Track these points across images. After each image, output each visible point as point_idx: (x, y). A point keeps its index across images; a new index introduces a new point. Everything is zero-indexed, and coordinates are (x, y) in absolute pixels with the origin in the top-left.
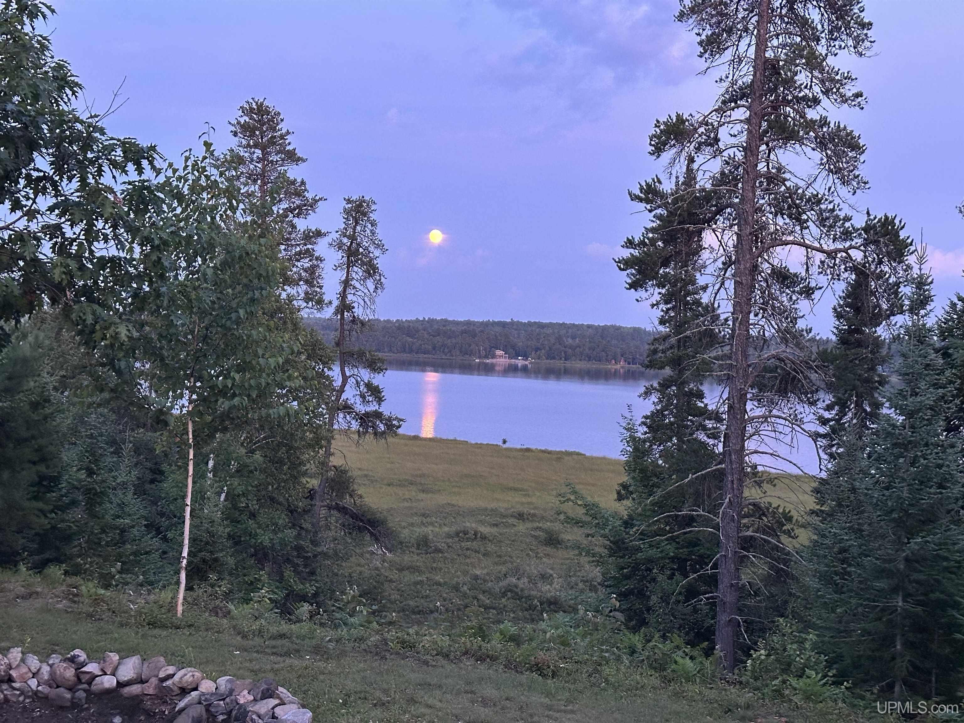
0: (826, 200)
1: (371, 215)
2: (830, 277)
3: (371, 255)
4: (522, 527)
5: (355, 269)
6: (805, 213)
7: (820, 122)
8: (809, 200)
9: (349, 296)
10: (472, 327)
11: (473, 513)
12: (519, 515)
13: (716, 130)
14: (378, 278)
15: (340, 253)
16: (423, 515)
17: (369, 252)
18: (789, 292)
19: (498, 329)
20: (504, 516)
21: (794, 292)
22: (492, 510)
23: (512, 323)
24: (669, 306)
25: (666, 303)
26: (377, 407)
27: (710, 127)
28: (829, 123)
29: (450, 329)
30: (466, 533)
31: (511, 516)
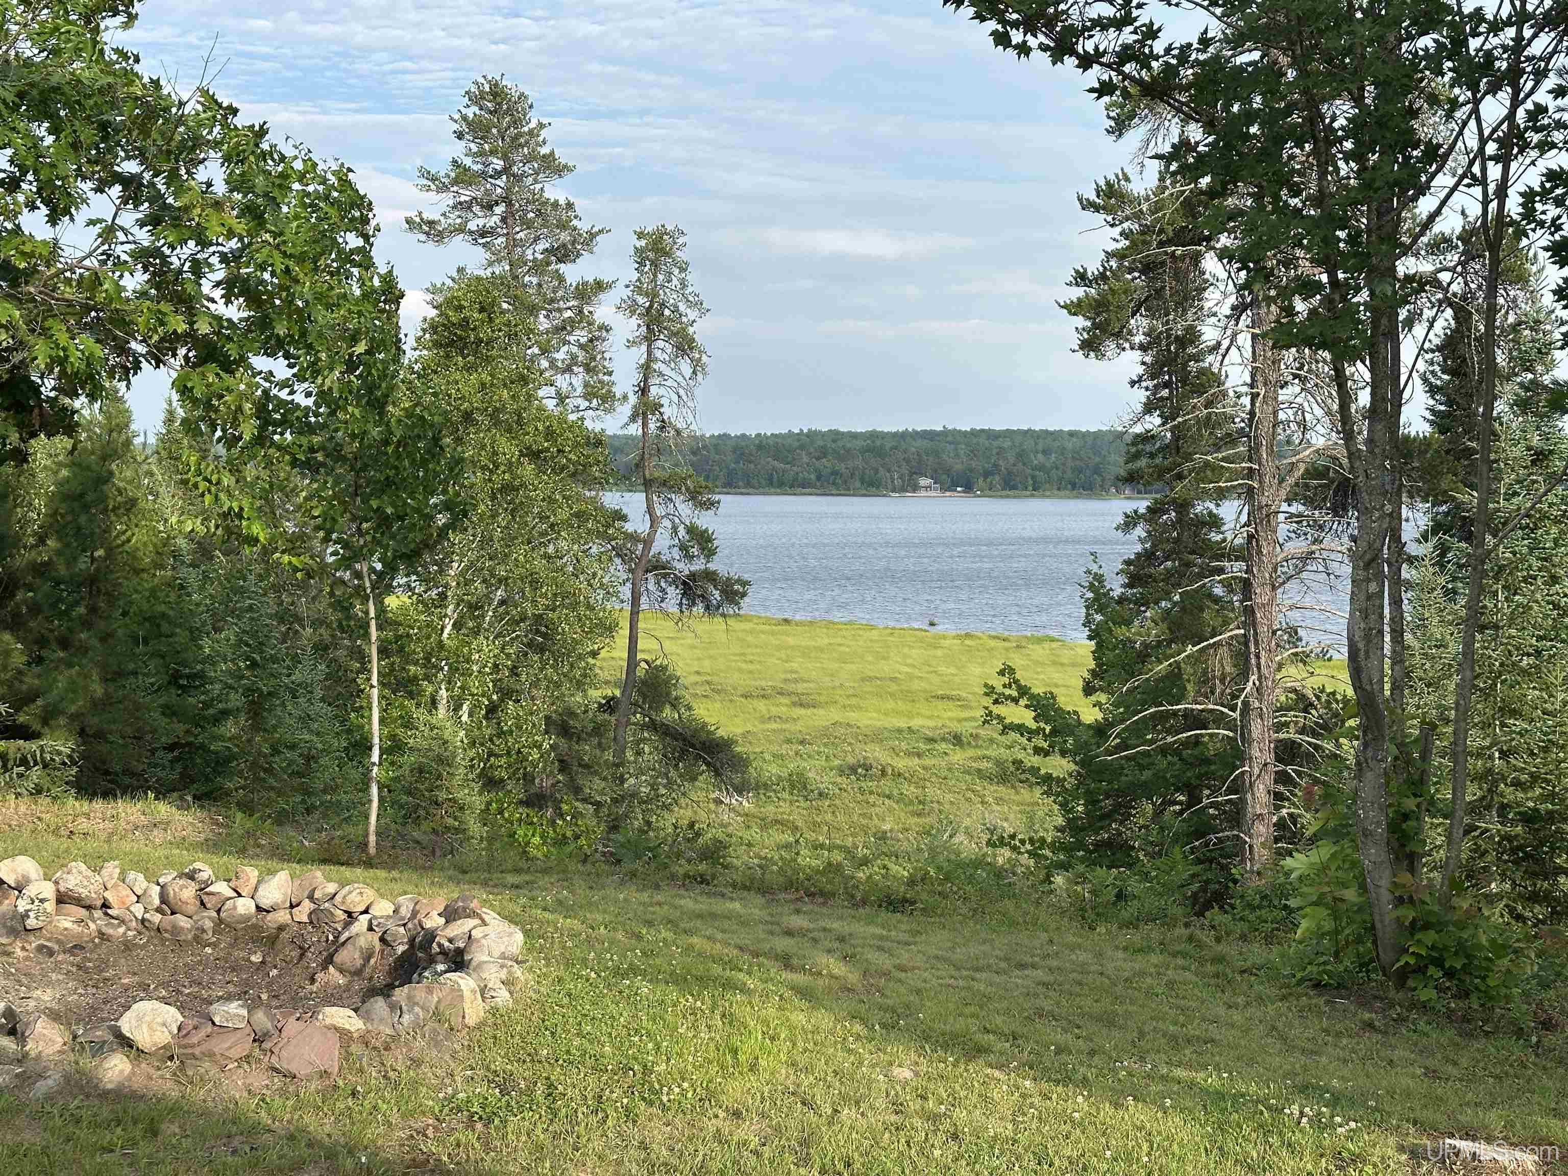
1: (678, 253)
3: (684, 319)
4: (958, 756)
5: (660, 344)
9: (652, 388)
10: (879, 441)
11: (877, 736)
12: (955, 737)
14: (697, 356)
15: (634, 321)
16: (800, 742)
17: (680, 315)
19: (922, 443)
20: (931, 740)
22: (910, 731)
23: (945, 433)
24: (1157, 382)
25: (1154, 377)
26: (707, 564)
29: (844, 446)
30: (867, 768)
31: (942, 740)
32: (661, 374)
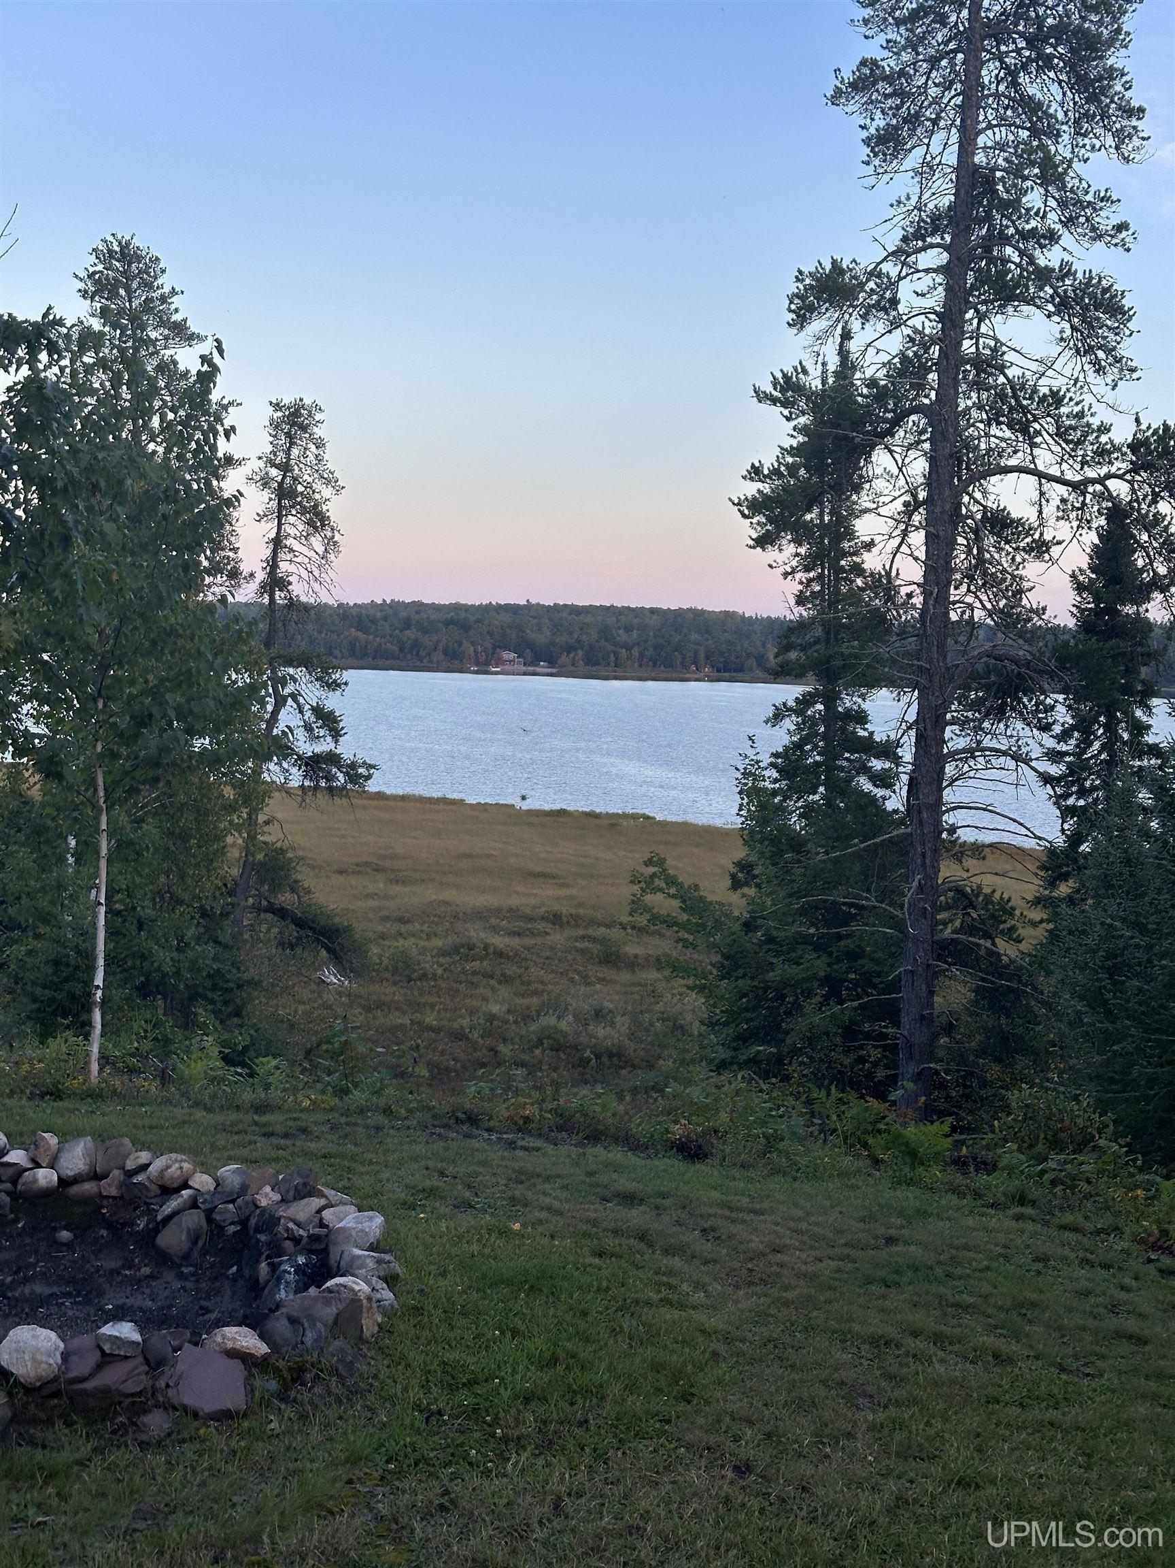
0: (1071, 399)
1: (316, 430)
2: (1075, 524)
3: (317, 496)
4: (558, 937)
5: (291, 519)
6: (1036, 420)
7: (1061, 270)
8: (1043, 399)
9: (281, 564)
10: (462, 615)
11: (479, 915)
12: (555, 916)
13: (893, 285)
14: (329, 534)
15: (266, 495)
16: (401, 920)
17: (314, 492)
18: (1010, 550)
19: (506, 618)
20: (531, 919)
21: (1017, 549)
22: (511, 910)
23: (529, 606)
24: (811, 575)
25: (807, 569)
26: (332, 746)
27: (885, 280)
28: (1076, 271)
29: (428, 618)
30: (471, 947)
31: (543, 918)
32: (291, 550)
